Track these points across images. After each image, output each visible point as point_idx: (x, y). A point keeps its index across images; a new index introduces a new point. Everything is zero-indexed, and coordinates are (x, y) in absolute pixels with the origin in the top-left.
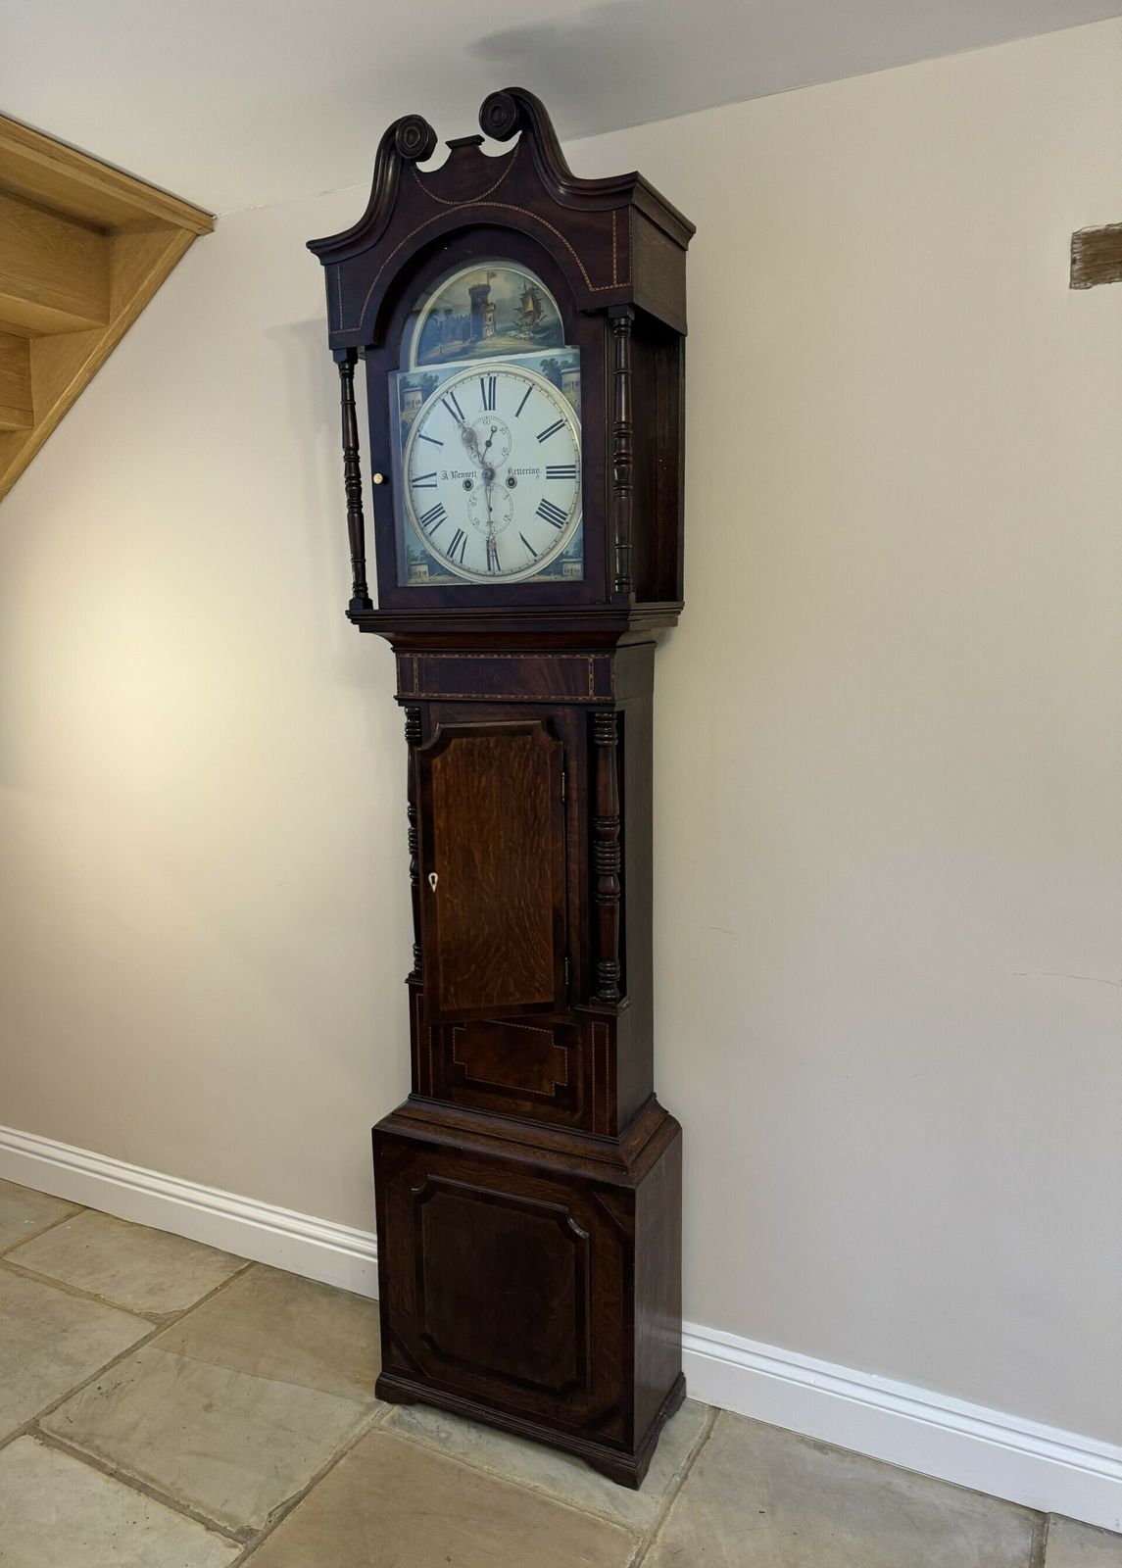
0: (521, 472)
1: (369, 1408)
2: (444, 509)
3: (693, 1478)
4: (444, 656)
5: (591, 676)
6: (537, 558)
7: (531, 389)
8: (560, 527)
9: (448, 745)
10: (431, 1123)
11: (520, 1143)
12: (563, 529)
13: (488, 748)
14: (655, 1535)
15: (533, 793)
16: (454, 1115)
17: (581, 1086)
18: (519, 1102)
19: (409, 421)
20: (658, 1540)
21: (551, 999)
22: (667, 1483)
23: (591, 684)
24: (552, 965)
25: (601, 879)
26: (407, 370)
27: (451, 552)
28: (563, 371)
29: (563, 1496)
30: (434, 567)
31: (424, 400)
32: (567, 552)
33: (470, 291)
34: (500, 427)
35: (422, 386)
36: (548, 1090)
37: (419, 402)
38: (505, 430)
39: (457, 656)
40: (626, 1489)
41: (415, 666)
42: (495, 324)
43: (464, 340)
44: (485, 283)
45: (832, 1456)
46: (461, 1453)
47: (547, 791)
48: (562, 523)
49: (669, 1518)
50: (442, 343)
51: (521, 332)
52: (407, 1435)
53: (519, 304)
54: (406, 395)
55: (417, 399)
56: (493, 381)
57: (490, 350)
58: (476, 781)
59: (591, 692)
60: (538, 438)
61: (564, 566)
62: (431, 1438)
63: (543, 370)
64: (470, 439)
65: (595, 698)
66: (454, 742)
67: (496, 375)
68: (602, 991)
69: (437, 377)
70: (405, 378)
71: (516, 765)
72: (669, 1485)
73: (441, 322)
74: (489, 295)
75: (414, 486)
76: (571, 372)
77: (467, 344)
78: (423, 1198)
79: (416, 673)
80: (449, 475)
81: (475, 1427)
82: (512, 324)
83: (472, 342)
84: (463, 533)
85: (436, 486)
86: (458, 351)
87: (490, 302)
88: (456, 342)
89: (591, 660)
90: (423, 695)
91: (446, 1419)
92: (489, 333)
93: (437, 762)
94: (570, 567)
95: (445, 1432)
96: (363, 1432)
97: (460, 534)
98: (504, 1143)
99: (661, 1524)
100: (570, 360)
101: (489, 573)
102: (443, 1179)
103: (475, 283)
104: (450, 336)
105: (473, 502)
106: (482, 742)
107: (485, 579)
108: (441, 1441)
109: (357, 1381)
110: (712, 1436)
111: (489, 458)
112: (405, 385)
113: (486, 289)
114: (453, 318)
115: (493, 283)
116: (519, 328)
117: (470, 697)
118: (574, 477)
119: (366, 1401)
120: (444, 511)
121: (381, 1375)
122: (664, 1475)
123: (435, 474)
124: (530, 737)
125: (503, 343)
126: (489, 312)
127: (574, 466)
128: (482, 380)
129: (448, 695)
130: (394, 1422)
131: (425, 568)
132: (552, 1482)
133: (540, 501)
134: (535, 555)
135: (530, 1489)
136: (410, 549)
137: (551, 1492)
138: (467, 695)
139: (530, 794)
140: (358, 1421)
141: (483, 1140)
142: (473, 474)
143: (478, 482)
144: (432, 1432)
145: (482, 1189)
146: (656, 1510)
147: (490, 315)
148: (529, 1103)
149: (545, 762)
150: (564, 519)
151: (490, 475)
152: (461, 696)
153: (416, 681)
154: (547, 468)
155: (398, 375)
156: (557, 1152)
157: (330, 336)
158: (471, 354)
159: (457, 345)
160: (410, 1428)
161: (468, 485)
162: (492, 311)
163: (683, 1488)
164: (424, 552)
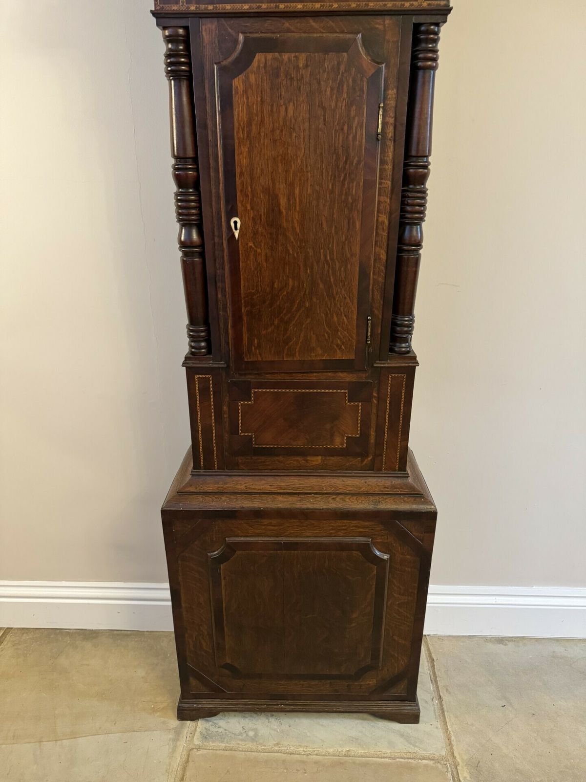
1: (178, 732)
3: (446, 698)
9: (249, 62)
10: (222, 493)
11: (316, 494)
13: (297, 68)
14: (454, 757)
15: (346, 128)
16: (242, 483)
17: (373, 433)
18: (309, 458)
20: (458, 759)
21: (352, 357)
22: (433, 708)
24: (355, 323)
25: (408, 228)
29: (372, 751)
36: (339, 443)
40: (410, 725)
45: (510, 644)
46: (275, 745)
47: (361, 127)
49: (453, 738)
52: (222, 745)
58: (283, 109)
62: (242, 740)
65: (425, 3)
66: (259, 57)
68: (398, 344)
71: (329, 89)
72: (434, 710)
78: (222, 559)
81: (272, 716)
91: (245, 717)
93: (238, 83)
95: (252, 730)
96: (184, 758)
98: (302, 496)
99: (450, 745)
102: (242, 539)
106: (289, 59)
108: (253, 740)
109: (154, 710)
110: (435, 659)
119: (172, 727)
121: (180, 702)
122: (426, 702)
124: (345, 54)
130: (205, 737)
132: (355, 740)
135: (345, 756)
137: (361, 751)
139: (342, 129)
140: (174, 750)
141: (280, 498)
144: (241, 734)
145: (283, 539)
146: (440, 734)
148: (319, 458)
149: (362, 90)
156: (353, 495)
160: (222, 738)
163: (445, 707)
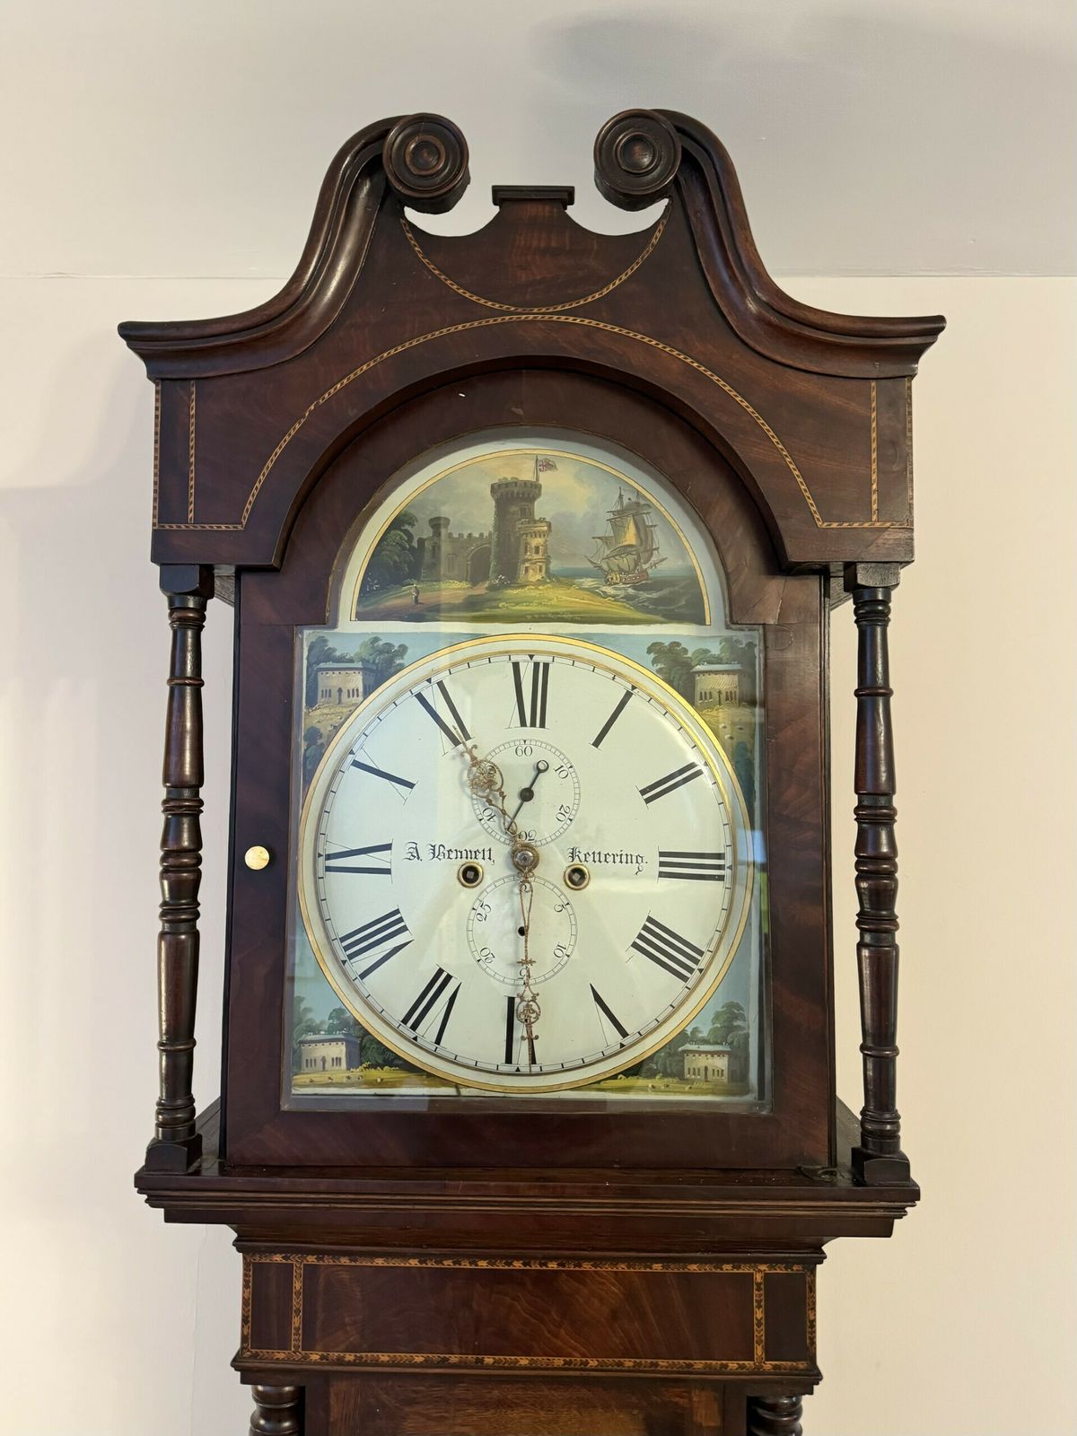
0: (601, 858)
2: (407, 922)
4: (380, 1262)
5: (759, 1314)
6: (626, 1041)
7: (628, 695)
8: (685, 979)
12: (690, 983)
19: (325, 729)
23: (759, 1333)
26: (332, 625)
27: (415, 1017)
28: (699, 668)
30: (366, 1050)
31: (368, 691)
32: (695, 1030)
33: (494, 489)
34: (555, 763)
35: (363, 660)
37: (355, 692)
38: (566, 769)
39: (414, 1263)
41: (298, 1285)
42: (547, 560)
43: (474, 582)
44: (527, 476)
48: (691, 970)
50: (419, 581)
51: (608, 583)
53: (605, 529)
54: (321, 677)
55: (351, 686)
56: (542, 672)
57: (534, 608)
59: (759, 1351)
60: (643, 792)
61: (688, 1059)
63: (654, 662)
64: (485, 782)
65: (768, 1365)
67: (548, 659)
69: (403, 649)
70: (323, 641)
73: (421, 542)
74: (537, 504)
75: (328, 869)
76: (716, 672)
77: (481, 589)
79: (297, 1302)
80: (425, 852)
82: (589, 566)
83: (492, 588)
84: (449, 977)
85: (388, 871)
86: (458, 601)
87: (537, 517)
88: (455, 584)
89: (758, 1278)
90: (315, 1357)
92: (534, 576)
94: (702, 1062)
97: (440, 980)
100: (715, 649)
101: (508, 1068)
103: (508, 474)
104: (441, 570)
105: (479, 913)
107: (494, 1081)
111: (523, 824)
112: (323, 655)
113: (529, 492)
114: (450, 535)
115: (546, 479)
116: (603, 575)
117: (443, 1363)
118: (721, 878)
120: (403, 928)
123: (388, 847)
125: (560, 597)
126: (536, 535)
127: (720, 856)
128: (516, 666)
129: (384, 1357)
131: (339, 1050)
133: (644, 922)
134: (624, 1034)
136: (303, 1006)
138: (435, 1357)
142: (488, 853)
143: (495, 870)
147: (535, 542)
150: (696, 961)
151: (524, 862)
152: (419, 1358)
153: (297, 1321)
154: (662, 854)
155: (307, 632)
157: (155, 533)
158: (487, 612)
159: (457, 589)
161: (471, 876)
162: (540, 534)
164: (339, 1013)
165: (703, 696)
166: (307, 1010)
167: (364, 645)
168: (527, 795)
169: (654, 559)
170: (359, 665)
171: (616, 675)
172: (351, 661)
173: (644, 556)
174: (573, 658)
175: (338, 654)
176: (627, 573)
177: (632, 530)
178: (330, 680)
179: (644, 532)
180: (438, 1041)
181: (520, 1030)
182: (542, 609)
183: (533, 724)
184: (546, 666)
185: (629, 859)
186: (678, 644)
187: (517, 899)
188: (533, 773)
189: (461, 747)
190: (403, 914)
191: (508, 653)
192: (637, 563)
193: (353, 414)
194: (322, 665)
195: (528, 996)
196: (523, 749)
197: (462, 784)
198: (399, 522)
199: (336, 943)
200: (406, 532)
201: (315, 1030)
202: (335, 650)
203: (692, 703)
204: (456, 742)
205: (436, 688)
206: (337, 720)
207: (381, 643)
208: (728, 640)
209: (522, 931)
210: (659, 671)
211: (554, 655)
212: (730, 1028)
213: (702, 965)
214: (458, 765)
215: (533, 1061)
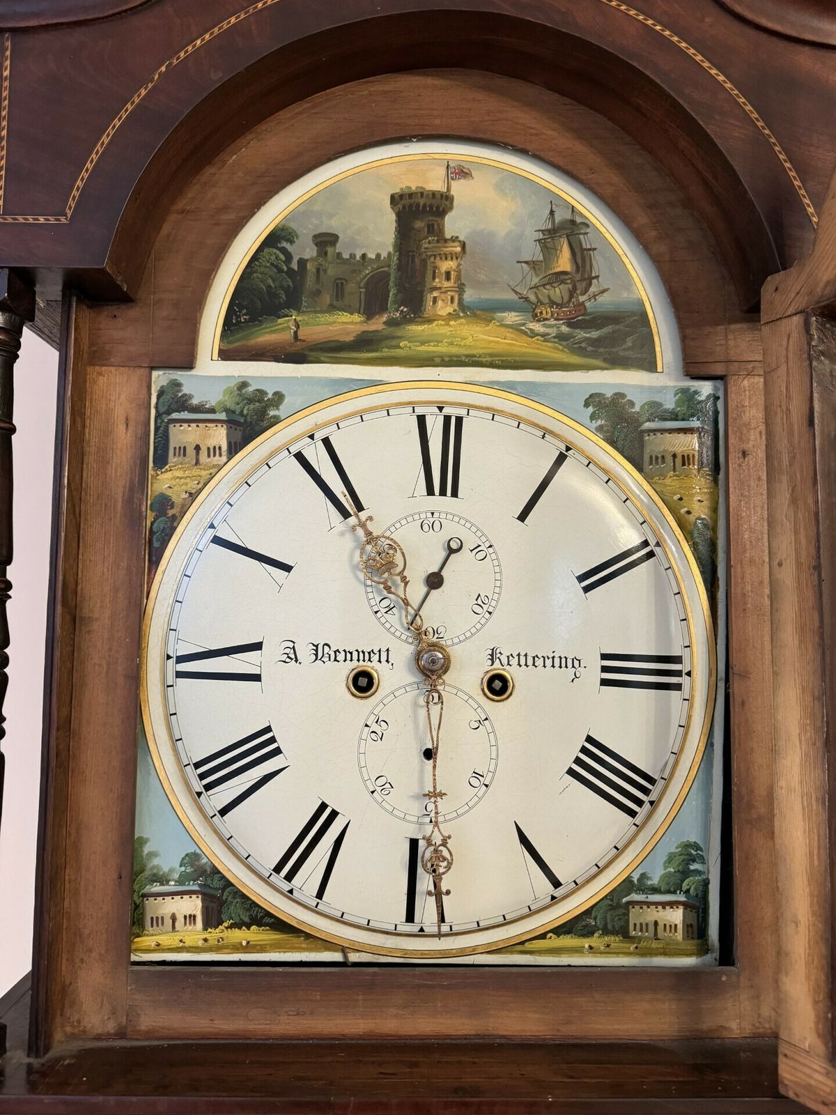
0: (526, 661)
2: (280, 743)
6: (559, 892)
7: (561, 459)
8: (632, 813)
12: (638, 820)
19: (178, 496)
26: (189, 365)
27: (290, 863)
28: (647, 425)
30: (228, 905)
31: (234, 449)
32: (643, 877)
33: (393, 198)
34: (469, 542)
35: (227, 411)
37: (215, 451)
38: (485, 551)
42: (461, 289)
43: (369, 313)
48: (640, 803)
50: (298, 310)
51: (536, 318)
53: (532, 251)
54: (174, 430)
55: (212, 443)
56: (454, 428)
57: (442, 349)
60: (581, 578)
61: (634, 912)
63: (593, 417)
64: (383, 563)
67: (462, 412)
69: (279, 397)
70: (178, 385)
73: (302, 263)
74: (447, 218)
75: (181, 674)
76: (671, 431)
77: (378, 324)
80: (305, 653)
83: (391, 323)
84: (334, 814)
85: (256, 678)
86: (350, 338)
87: (448, 236)
88: (345, 317)
92: (444, 309)
94: (651, 915)
97: (323, 817)
100: (669, 402)
101: (409, 928)
104: (327, 298)
105: (375, 730)
107: (391, 942)
111: (430, 617)
112: (176, 403)
113: (438, 205)
114: (339, 255)
116: (531, 309)
118: (675, 687)
120: (277, 751)
123: (257, 646)
125: (476, 336)
126: (446, 257)
127: (676, 660)
128: (421, 420)
131: (194, 905)
133: (582, 742)
134: (556, 884)
136: (147, 849)
142: (385, 655)
143: (394, 677)
147: (445, 266)
150: (646, 791)
154: (605, 657)
155: (159, 374)
158: (386, 352)
159: (347, 324)
161: (363, 683)
162: (453, 256)
164: (192, 858)
165: (655, 460)
166: (153, 855)
167: (229, 391)
168: (435, 581)
169: (592, 289)
170: (223, 416)
171: (546, 432)
172: (212, 411)
173: (580, 286)
174: (494, 413)
175: (195, 401)
176: (560, 306)
177: (566, 253)
178: (184, 435)
179: (581, 257)
180: (320, 895)
181: (425, 882)
182: (454, 350)
183: (443, 492)
184: (459, 420)
185: (563, 662)
186: (622, 395)
187: (422, 712)
188: (443, 554)
189: (352, 520)
190: (276, 732)
191: (413, 405)
192: (572, 293)
193: (217, 77)
194: (175, 416)
195: (437, 839)
196: (430, 524)
197: (355, 568)
198: (274, 239)
199: (190, 769)
200: (284, 251)
201: (163, 880)
202: (191, 397)
203: (640, 469)
204: (346, 514)
205: (321, 447)
206: (192, 486)
207: (250, 389)
208: (684, 391)
209: (429, 754)
210: (600, 429)
211: (469, 407)
212: (685, 873)
213: (653, 797)
214: (348, 543)
215: (442, 919)
